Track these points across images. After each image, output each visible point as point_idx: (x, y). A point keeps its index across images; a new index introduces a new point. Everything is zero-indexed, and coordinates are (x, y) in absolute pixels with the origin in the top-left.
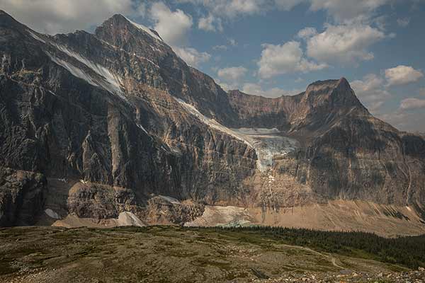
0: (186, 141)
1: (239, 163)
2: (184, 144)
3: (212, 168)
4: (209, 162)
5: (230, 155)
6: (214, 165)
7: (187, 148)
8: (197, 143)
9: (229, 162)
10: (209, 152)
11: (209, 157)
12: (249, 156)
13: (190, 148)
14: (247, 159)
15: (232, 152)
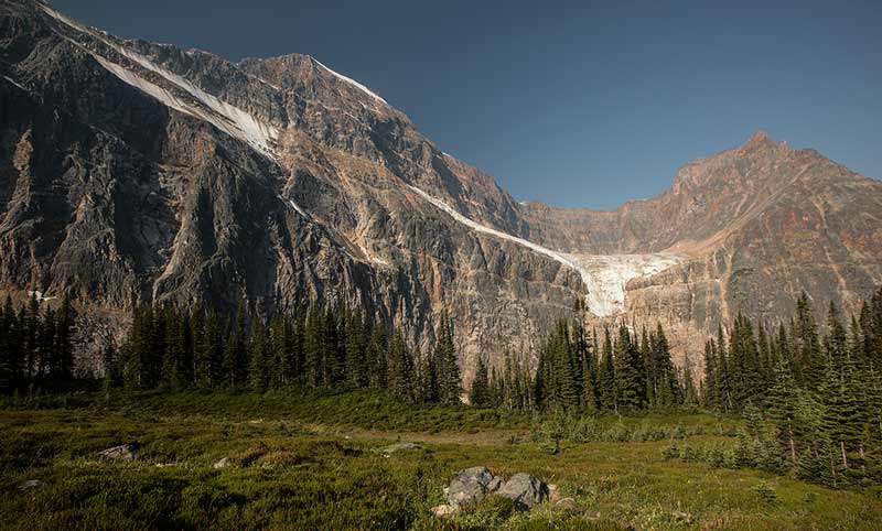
0: (412, 245)
1: (544, 296)
2: (405, 252)
3: (476, 306)
4: (469, 292)
5: (521, 280)
6: (480, 300)
7: (414, 260)
8: (440, 253)
9: (519, 295)
10: (471, 273)
11: (470, 283)
12: (565, 284)
13: (420, 261)
14: (563, 288)
15: (527, 275)
